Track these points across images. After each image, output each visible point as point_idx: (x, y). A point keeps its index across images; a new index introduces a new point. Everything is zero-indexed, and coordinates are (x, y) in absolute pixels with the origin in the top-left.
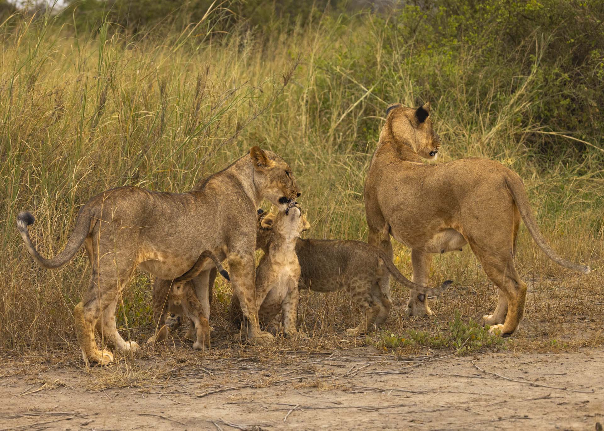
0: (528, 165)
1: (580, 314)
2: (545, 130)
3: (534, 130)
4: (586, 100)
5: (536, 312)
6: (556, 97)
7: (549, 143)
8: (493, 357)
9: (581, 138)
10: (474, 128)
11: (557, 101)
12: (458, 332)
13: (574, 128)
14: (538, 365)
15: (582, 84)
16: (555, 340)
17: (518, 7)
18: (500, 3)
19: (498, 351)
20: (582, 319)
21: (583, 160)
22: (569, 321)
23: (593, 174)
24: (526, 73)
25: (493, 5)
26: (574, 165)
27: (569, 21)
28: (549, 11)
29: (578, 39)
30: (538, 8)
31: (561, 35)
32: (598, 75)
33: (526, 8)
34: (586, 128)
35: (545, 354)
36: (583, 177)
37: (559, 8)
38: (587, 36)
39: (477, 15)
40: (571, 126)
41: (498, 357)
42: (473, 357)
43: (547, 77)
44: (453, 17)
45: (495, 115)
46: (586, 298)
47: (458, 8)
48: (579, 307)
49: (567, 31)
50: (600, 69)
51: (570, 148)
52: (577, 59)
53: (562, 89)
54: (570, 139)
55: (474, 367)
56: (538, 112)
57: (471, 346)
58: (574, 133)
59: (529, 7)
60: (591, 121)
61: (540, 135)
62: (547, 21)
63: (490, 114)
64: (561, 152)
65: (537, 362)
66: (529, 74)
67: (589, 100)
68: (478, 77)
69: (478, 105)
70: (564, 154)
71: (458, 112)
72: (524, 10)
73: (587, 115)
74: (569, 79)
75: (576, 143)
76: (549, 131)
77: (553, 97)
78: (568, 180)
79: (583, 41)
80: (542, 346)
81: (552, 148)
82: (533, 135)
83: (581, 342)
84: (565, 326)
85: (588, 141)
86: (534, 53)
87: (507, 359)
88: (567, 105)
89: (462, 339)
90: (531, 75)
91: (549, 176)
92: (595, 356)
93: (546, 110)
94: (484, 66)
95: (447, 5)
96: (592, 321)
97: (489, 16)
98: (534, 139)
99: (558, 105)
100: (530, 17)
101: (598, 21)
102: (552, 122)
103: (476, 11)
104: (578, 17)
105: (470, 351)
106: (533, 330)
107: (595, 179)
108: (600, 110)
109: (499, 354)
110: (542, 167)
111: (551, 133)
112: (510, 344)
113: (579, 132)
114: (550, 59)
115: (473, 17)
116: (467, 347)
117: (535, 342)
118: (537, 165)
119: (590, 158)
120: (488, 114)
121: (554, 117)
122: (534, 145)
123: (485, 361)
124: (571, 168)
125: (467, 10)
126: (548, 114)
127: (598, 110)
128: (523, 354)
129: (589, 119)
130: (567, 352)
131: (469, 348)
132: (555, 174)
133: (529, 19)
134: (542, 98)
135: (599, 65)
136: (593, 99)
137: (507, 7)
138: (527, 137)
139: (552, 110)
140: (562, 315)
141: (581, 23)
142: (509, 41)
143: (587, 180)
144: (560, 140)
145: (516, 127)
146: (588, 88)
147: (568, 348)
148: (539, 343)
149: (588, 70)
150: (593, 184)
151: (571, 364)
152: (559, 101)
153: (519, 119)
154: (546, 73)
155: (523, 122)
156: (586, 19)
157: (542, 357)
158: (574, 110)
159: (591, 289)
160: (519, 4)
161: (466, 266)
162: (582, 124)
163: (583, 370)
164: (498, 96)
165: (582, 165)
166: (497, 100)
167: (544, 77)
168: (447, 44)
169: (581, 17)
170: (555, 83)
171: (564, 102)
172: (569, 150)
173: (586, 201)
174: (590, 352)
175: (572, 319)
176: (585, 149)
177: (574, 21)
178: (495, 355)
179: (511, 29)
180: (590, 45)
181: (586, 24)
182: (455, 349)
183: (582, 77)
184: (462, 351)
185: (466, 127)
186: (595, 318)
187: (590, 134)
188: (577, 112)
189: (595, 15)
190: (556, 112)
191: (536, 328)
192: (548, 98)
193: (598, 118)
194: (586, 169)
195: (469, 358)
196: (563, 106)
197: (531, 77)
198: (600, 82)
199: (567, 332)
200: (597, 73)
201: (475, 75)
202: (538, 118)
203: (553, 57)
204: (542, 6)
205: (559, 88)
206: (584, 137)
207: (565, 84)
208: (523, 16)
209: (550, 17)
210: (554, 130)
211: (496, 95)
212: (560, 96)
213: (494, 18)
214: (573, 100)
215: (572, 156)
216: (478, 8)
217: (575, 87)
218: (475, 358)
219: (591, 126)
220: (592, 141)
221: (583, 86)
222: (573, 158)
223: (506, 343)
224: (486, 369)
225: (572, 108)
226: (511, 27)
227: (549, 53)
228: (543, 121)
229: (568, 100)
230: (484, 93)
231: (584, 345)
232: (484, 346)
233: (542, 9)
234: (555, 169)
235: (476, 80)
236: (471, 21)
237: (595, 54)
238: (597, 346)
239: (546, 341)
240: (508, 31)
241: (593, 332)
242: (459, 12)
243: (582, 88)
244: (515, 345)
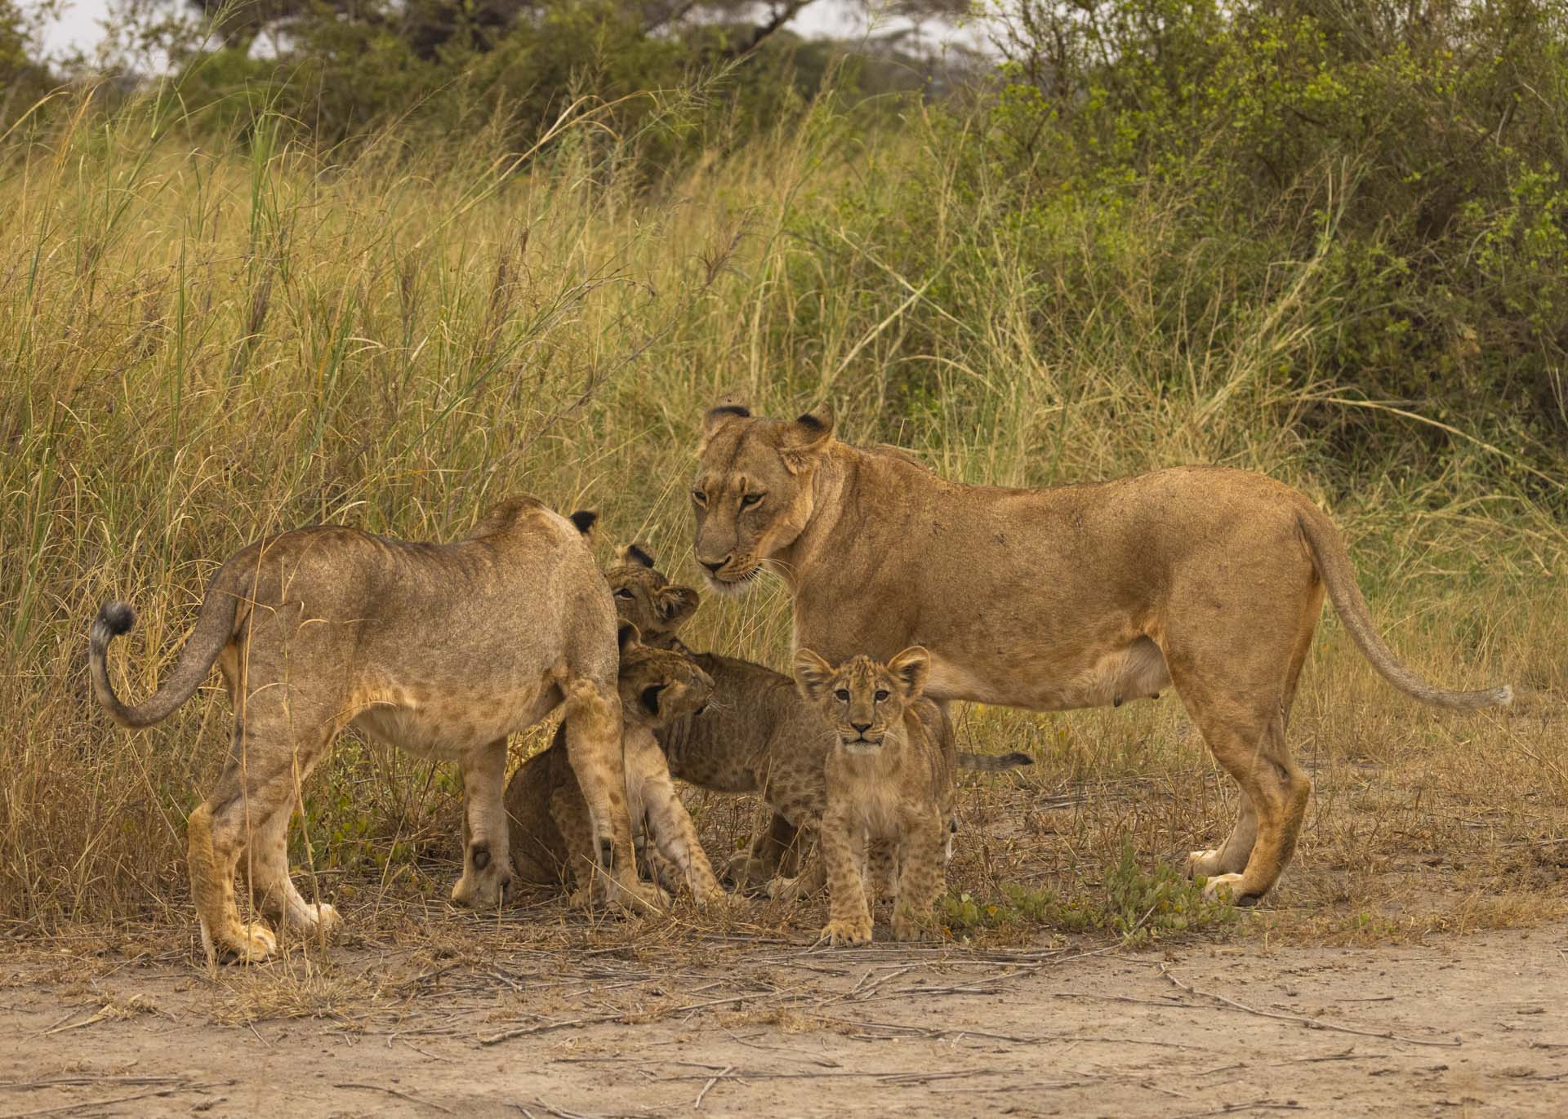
0: (1306, 481)
1: (1428, 852)
2: (1347, 395)
3: (1320, 396)
4: (1451, 324)
5: (1320, 844)
6: (1377, 316)
7: (1357, 426)
8: (1213, 956)
9: (1436, 417)
10: (1174, 389)
11: (1378, 325)
12: (1127, 892)
13: (1419, 392)
14: (1322, 977)
15: (1438, 282)
16: (1365, 913)
17: (1285, 91)
18: (1241, 81)
19: (1225, 940)
20: (1434, 864)
21: (1441, 471)
22: (1400, 868)
23: (1464, 505)
24: (1303, 256)
25: (1225, 85)
26: (1419, 484)
27: (1409, 130)
28: (1363, 104)
29: (1432, 173)
30: (1335, 96)
31: (1390, 163)
32: (1479, 262)
33: (1306, 95)
34: (1448, 391)
35: (1341, 950)
36: (1440, 513)
37: (1385, 96)
38: (1454, 166)
39: (1184, 111)
40: (1412, 387)
41: (1225, 954)
42: (1162, 954)
43: (1353, 264)
44: (1126, 114)
45: (1227, 356)
46: (1445, 813)
47: (1138, 91)
48: (1428, 833)
49: (1406, 154)
50: (1485, 248)
51: (1409, 440)
52: (1430, 224)
53: (1392, 295)
54: (1408, 419)
55: (1166, 978)
56: (1332, 350)
57: (1159, 926)
58: (1418, 403)
59: (1312, 91)
60: (1461, 376)
61: (1336, 409)
62: (1355, 126)
63: (1212, 355)
64: (1387, 450)
65: (1321, 969)
66: (1309, 257)
67: (1456, 322)
68: (1183, 265)
69: (1183, 332)
70: (1395, 455)
71: (1135, 348)
72: (1301, 100)
73: (1451, 359)
74: (1408, 271)
75: (1426, 430)
76: (1358, 398)
77: (1369, 313)
78: (1402, 519)
79: (1444, 177)
80: (1333, 927)
81: (1363, 439)
82: (1320, 406)
83: (1429, 920)
84: (1392, 879)
85: (1453, 425)
86: (1323, 207)
87: (1246, 960)
88: (1404, 334)
89: (1136, 910)
90: (1316, 260)
91: (1356, 508)
92: (1464, 955)
93: (1350, 346)
94: (1200, 237)
95: (1110, 85)
96: (1458, 867)
97: (1214, 114)
98: (1319, 417)
99: (1381, 334)
100: (1315, 117)
101: (1482, 131)
102: (1365, 376)
103: (1181, 102)
104: (1433, 119)
105: (1157, 940)
106: (1314, 889)
107: (1468, 519)
108: (1482, 348)
109: (1227, 948)
110: (1339, 488)
111: (1362, 403)
112: (1255, 924)
113: (1430, 403)
114: (1361, 220)
115: (1174, 115)
116: (1148, 930)
117: (1316, 919)
118: (1327, 482)
119: (1459, 467)
120: (1208, 355)
121: (1371, 365)
122: (1322, 432)
123: (1193, 964)
124: (1411, 493)
125: (1160, 98)
126: (1357, 356)
127: (1477, 349)
128: (1287, 950)
129: (1455, 370)
130: (1395, 944)
131: (1153, 932)
132: (1371, 506)
133: (1313, 122)
134: (1342, 316)
135: (1483, 239)
136: (1468, 321)
137: (1259, 91)
138: (1303, 411)
139: (1365, 347)
140: (1385, 853)
141: (1440, 135)
142: (1262, 174)
143: (1449, 521)
144: (1385, 421)
145: (1277, 388)
146: (1454, 293)
147: (1397, 935)
148: (1326, 921)
149: (1456, 248)
150: (1465, 531)
151: (1404, 973)
152: (1384, 325)
153: (1284, 368)
154: (1352, 254)
155: (1294, 375)
156: (1453, 125)
157: (1335, 955)
158: (1420, 346)
159: (1455, 790)
160: (1287, 86)
161: (1150, 730)
162: (1438, 382)
163: (1433, 989)
164: (1234, 310)
165: (1438, 483)
166: (1231, 320)
167: (1348, 266)
168: (1113, 180)
169: (1440, 119)
170: (1375, 281)
171: (1395, 328)
172: (1407, 446)
173: (1445, 573)
174: (1452, 946)
175: (1408, 864)
176: (1446, 443)
177: (1422, 128)
178: (1219, 950)
179: (1267, 146)
180: (1461, 189)
181: (1452, 137)
182: (1119, 933)
183: (1441, 266)
184: (1138, 937)
185: (1153, 384)
186: (1464, 861)
187: (1460, 407)
188: (1426, 353)
189: (1474, 115)
190: (1376, 351)
191: (1319, 884)
192: (1355, 318)
193: (1479, 368)
194: (1447, 493)
195: (1154, 957)
196: (1392, 336)
197: (1313, 265)
198: (1483, 278)
199: (1395, 894)
200: (1478, 256)
201: (1177, 257)
202: (1330, 364)
203: (1369, 215)
204: (1345, 91)
205: (1383, 294)
206: (1442, 415)
207: (1399, 284)
208: (1297, 114)
209: (1365, 119)
210: (1370, 397)
211: (1229, 306)
212: (1387, 311)
213: (1227, 117)
214: (1417, 322)
215: (1413, 461)
216: (1185, 92)
217: (1422, 290)
218: (1169, 958)
219: (1461, 386)
220: (1463, 425)
221: (1442, 288)
222: (1417, 465)
223: (1246, 922)
224: (1194, 984)
225: (1415, 343)
226: (1267, 140)
227: (1360, 205)
228: (1343, 374)
229: (1406, 322)
230: (1198, 304)
231: (1438, 929)
232: (1190, 928)
233: (1345, 98)
234: (1372, 493)
235: (1181, 270)
236: (1170, 126)
237: (1472, 210)
238: (1468, 931)
239: (1343, 916)
240: (1260, 150)
241: (1459, 895)
242: (1139, 102)
243: (1439, 293)
244: (1268, 925)
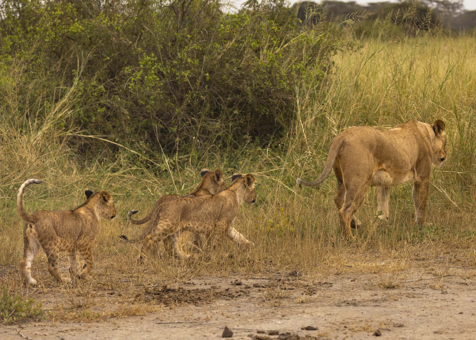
0: (70, 163)
1: (109, 290)
2: (84, 133)
3: (75, 134)
4: (119, 108)
5: (73, 288)
6: (94, 106)
7: (88, 144)
8: (35, 326)
9: (115, 141)
10: (24, 131)
11: (95, 109)
12: (6, 305)
13: (109, 132)
14: (72, 333)
15: (115, 94)
16: (87, 311)
17: (62, 29)
18: (47, 25)
19: (39, 321)
20: (111, 294)
21: (116, 159)
22: (100, 296)
23: (124, 171)
24: (69, 85)
25: (42, 27)
26: (108, 164)
27: (105, 42)
28: (89, 33)
29: (113, 57)
30: (80, 30)
31: (99, 53)
32: (129, 87)
33: (70, 30)
34: (119, 132)
35: (79, 324)
36: (116, 174)
37: (97, 31)
38: (121, 55)
39: (29, 36)
40: (106, 130)
41: (39, 325)
42: (18, 326)
43: (86, 89)
44: (8, 37)
45: (42, 120)
46: (116, 276)
47: (12, 29)
48: (109, 284)
49: (104, 50)
50: (131, 83)
51: (105, 149)
52: (112, 74)
53: (100, 99)
54: (105, 142)
55: (19, 334)
56: (79, 118)
57: (16, 316)
58: (108, 136)
59: (72, 29)
60: (123, 127)
61: (80, 138)
62: (87, 41)
63: (38, 120)
64: (98, 152)
65: (72, 330)
66: (71, 85)
67: (122, 108)
68: (28, 89)
69: (27, 111)
70: (100, 154)
71: (10, 117)
72: (68, 32)
73: (119, 121)
74: (105, 91)
75: (111, 145)
76: (88, 134)
77: (92, 105)
78: (103, 176)
79: (117, 59)
80: (77, 316)
81: (90, 149)
82: (74, 137)
83: (109, 313)
84: (97, 300)
85: (120, 144)
86: (76, 69)
87: (46, 328)
88: (103, 112)
89: (9, 311)
90: (73, 87)
91: (87, 172)
92: (121, 325)
93: (85, 116)
94: (33, 79)
95: (3, 26)
96: (120, 295)
97: (38, 36)
98: (75, 141)
99: (95, 112)
100: (73, 38)
101: (130, 42)
102: (90, 127)
103: (27, 32)
104: (114, 39)
105: (16, 321)
106: (70, 303)
107: (125, 176)
108: (130, 117)
109: (40, 324)
110: (81, 165)
111: (89, 136)
112: (50, 315)
113: (113, 136)
114: (89, 73)
115: (25, 37)
116: (13, 317)
117: (71, 313)
118: (77, 163)
119: (122, 158)
120: (36, 120)
121: (92, 123)
122: (75, 146)
123: (28, 329)
124: (106, 167)
125: (20, 31)
126: (88, 120)
127: (129, 118)
128: (60, 324)
129: (121, 125)
130: (98, 322)
131: (15, 318)
132: (92, 171)
133: (72, 39)
134: (82, 106)
135: (131, 80)
136: (125, 108)
137: (54, 29)
138: (69, 139)
139: (90, 117)
140: (95, 290)
141: (116, 44)
142: (55, 57)
143: (119, 177)
144: (97, 142)
145: (60, 131)
146: (121, 98)
147: (99, 318)
148: (74, 314)
149: (121, 83)
150: (125, 180)
151: (100, 331)
152: (97, 110)
153: (62, 124)
154: (85, 85)
155: (66, 127)
156: (120, 40)
157: (77, 326)
158: (109, 117)
159: (119, 269)
160: (64, 27)
161: (14, 249)
162: (115, 129)
163: (110, 337)
164: (45, 104)
165: (115, 164)
166: (44, 107)
167: (84, 89)
168: (3, 60)
169: (116, 39)
170: (94, 94)
171: (100, 110)
172: (104, 151)
173: (117, 194)
174: (117, 322)
175: (103, 294)
176: (118, 150)
177: (110, 41)
178: (37, 324)
179: (57, 48)
180: (123, 63)
181: (120, 45)
182: (3, 319)
183: (116, 89)
184: (9, 320)
185: (17, 130)
186: (122, 293)
187: (123, 137)
188: (111, 119)
189: (128, 37)
190: (94, 118)
191: (72, 301)
192: (87, 107)
193: (129, 124)
194: (118, 167)
195: (15, 327)
196: (100, 113)
197: (72, 89)
198: (131, 93)
199: (98, 305)
200: (129, 85)
201: (25, 86)
202: (78, 123)
203: (92, 71)
204: (83, 29)
205: (97, 99)
206: (117, 140)
207: (102, 95)
208: (67, 37)
209: (90, 38)
210: (92, 134)
211: (44, 103)
212: (98, 104)
213: (43, 38)
214: (108, 108)
215: (107, 156)
216: (29, 29)
217: (110, 97)
218: (20, 327)
219: (123, 130)
220: (124, 143)
221: (116, 97)
222: (108, 157)
223: (47, 314)
224: (28, 336)
225: (107, 116)
226: (56, 46)
227: (89, 68)
228: (83, 126)
229: (104, 108)
230: (33, 102)
231: (112, 316)
232: (27, 316)
233: (83, 31)
234: (93, 167)
235: (27, 91)
236: (23, 41)
237: (127, 70)
238: (122, 317)
239: (80, 312)
240: (54, 49)
241: (120, 304)
242: (13, 33)
243: (116, 98)
244: (54, 315)
